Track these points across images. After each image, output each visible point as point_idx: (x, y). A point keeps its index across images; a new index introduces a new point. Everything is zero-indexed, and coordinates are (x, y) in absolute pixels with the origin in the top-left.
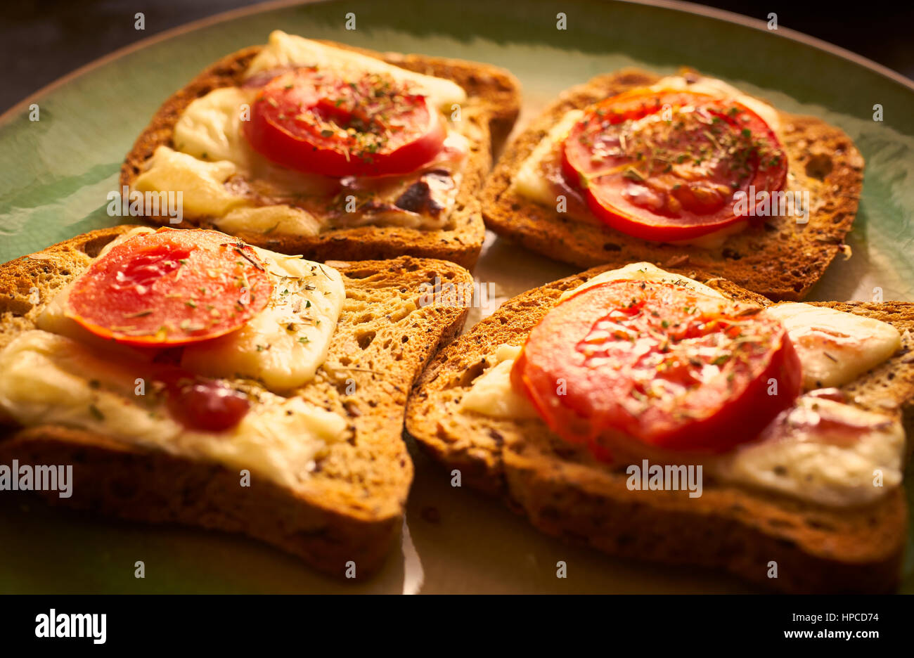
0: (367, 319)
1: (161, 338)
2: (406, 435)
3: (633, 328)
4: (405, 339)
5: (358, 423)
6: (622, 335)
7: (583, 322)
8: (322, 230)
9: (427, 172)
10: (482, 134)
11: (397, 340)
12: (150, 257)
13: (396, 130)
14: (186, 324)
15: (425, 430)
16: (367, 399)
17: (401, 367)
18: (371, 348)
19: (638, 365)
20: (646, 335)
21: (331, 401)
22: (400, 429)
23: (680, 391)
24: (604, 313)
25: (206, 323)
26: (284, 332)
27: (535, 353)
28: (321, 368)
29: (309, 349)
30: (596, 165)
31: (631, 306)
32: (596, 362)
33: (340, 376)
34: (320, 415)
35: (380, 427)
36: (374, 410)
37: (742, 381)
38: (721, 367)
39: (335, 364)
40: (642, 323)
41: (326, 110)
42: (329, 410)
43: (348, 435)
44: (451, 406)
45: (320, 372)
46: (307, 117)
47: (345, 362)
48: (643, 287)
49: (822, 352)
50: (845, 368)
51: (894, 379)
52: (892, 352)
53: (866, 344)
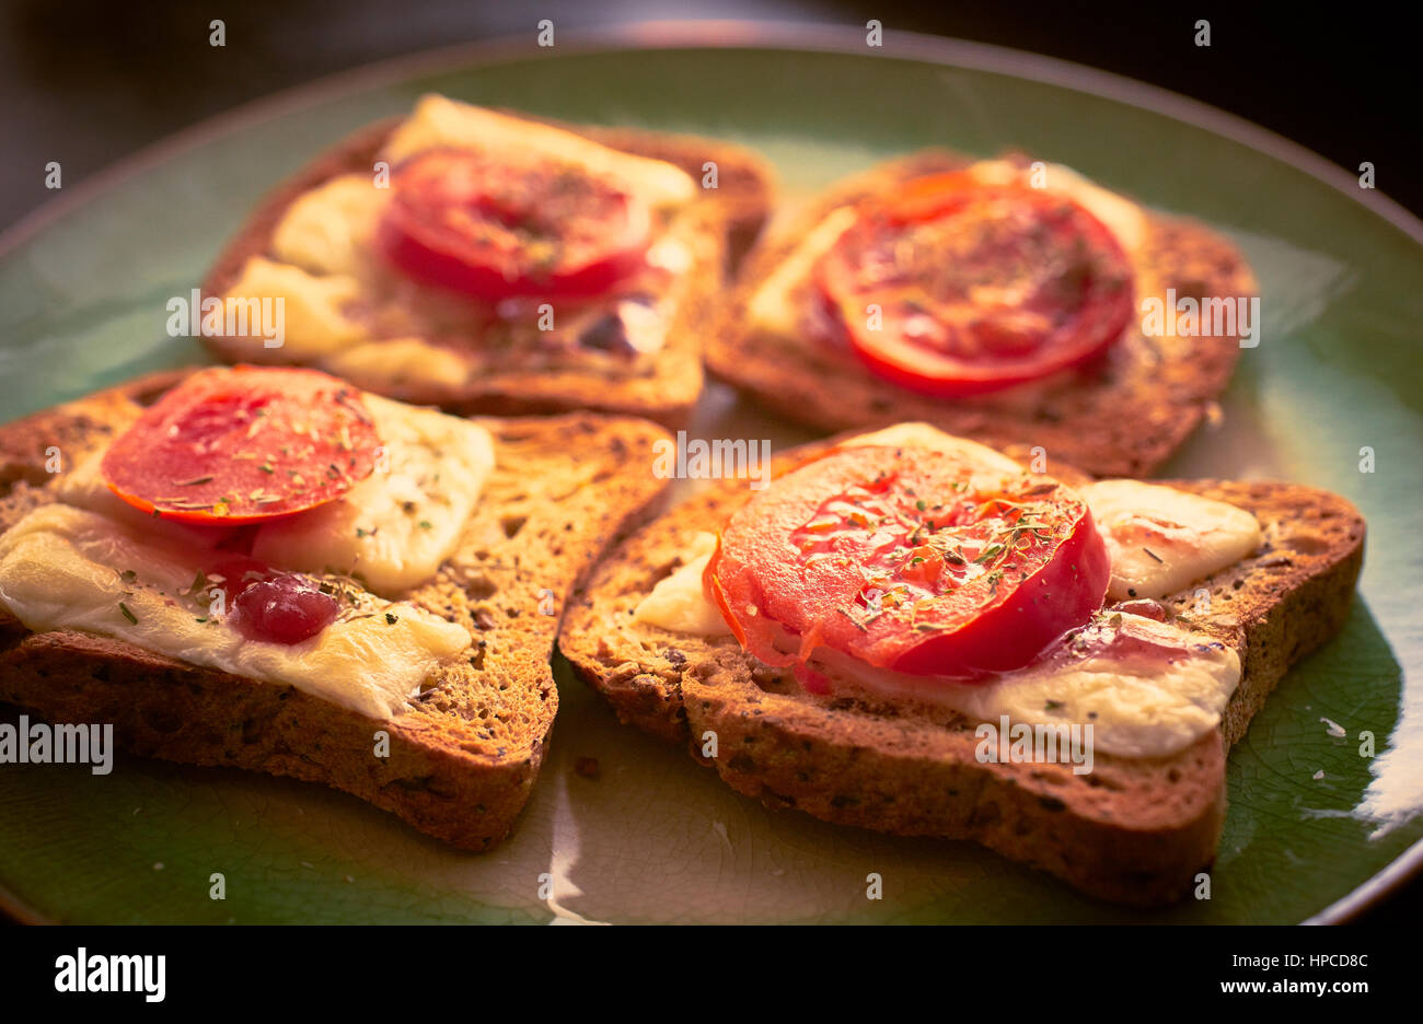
0: (520, 498)
1: (221, 511)
2: (556, 657)
3: (877, 511)
4: (569, 528)
5: (490, 638)
6: (858, 521)
7: (806, 503)
8: (474, 377)
9: (623, 297)
10: (711, 247)
11: (558, 528)
12: (217, 407)
13: (587, 239)
14: (257, 494)
15: (581, 650)
16: (505, 606)
17: (559, 565)
18: (521, 538)
19: (868, 562)
20: (893, 521)
21: (455, 608)
22: (549, 647)
23: (927, 596)
24: (837, 490)
25: (285, 493)
26: (399, 512)
27: (734, 544)
28: (447, 563)
29: (432, 538)
30: (864, 290)
31: (878, 481)
32: (817, 557)
33: (471, 574)
34: (437, 625)
35: (520, 645)
36: (513, 621)
37: (1011, 584)
38: (988, 565)
39: (467, 558)
40: (888, 505)
41: (488, 208)
42: (451, 620)
43: (474, 653)
44: (624, 619)
45: (444, 568)
46: (459, 218)
47: (482, 556)
48: (898, 454)
49: (1141, 548)
50: (1172, 571)
51: (1242, 589)
52: (1244, 552)
53: (1207, 539)
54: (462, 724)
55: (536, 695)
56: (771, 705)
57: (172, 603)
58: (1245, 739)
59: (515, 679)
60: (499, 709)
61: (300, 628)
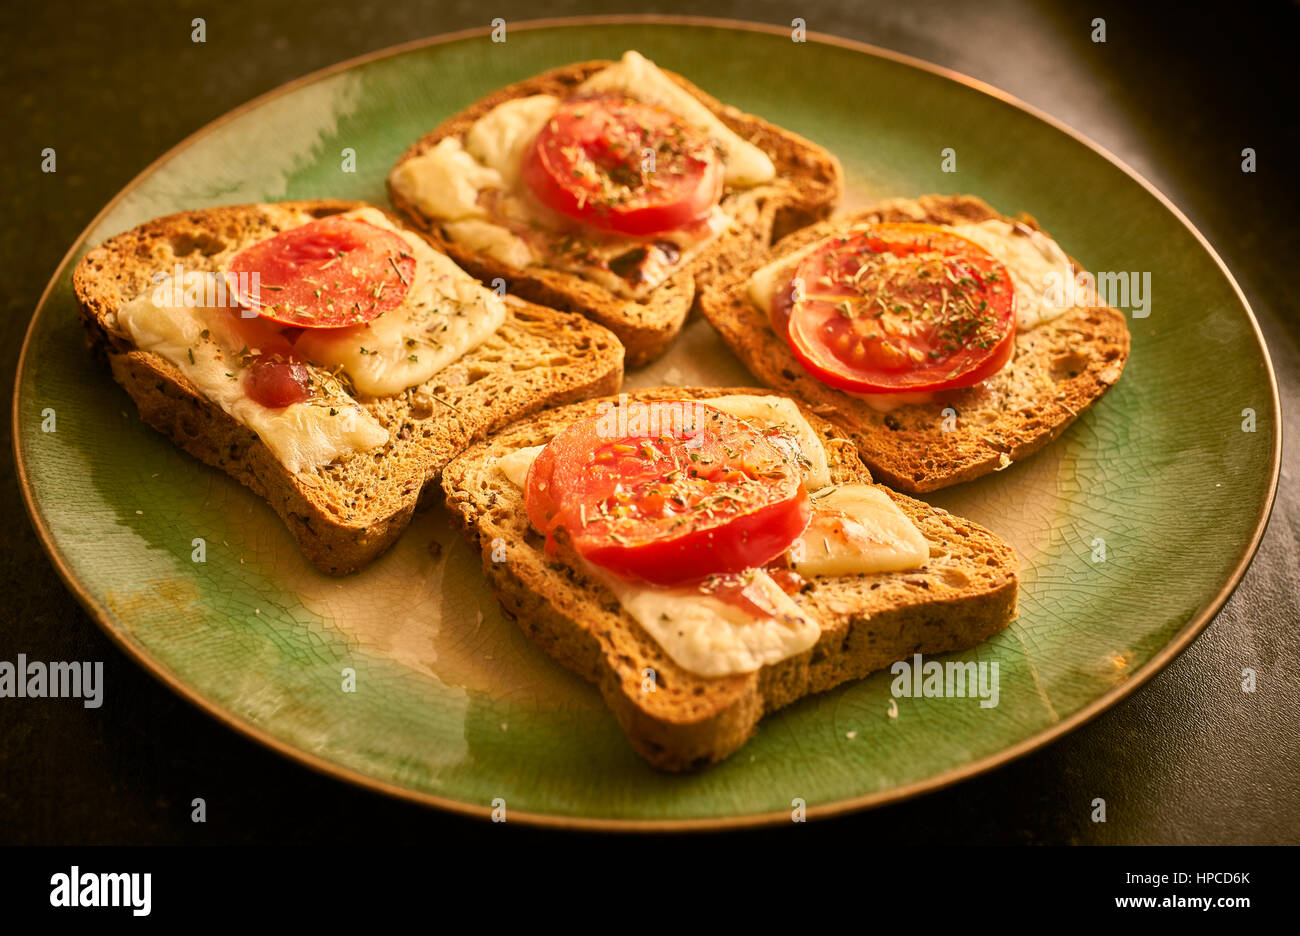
0: (495, 360)
4: (508, 390)
5: (399, 445)
8: (531, 265)
9: (656, 242)
11: (501, 387)
13: (652, 190)
16: (426, 428)
17: (482, 413)
18: (475, 386)
25: (317, 314)
26: (402, 345)
28: (412, 388)
29: (410, 367)
30: (818, 288)
33: (422, 400)
34: (369, 426)
35: (415, 455)
36: (423, 439)
39: (427, 388)
41: (598, 148)
42: (385, 425)
43: (382, 451)
45: (408, 390)
46: (572, 153)
47: (439, 390)
50: (831, 561)
51: (875, 590)
52: (900, 567)
54: (341, 492)
55: (400, 490)
57: (219, 358)
59: (394, 476)
60: (371, 492)
61: (280, 399)
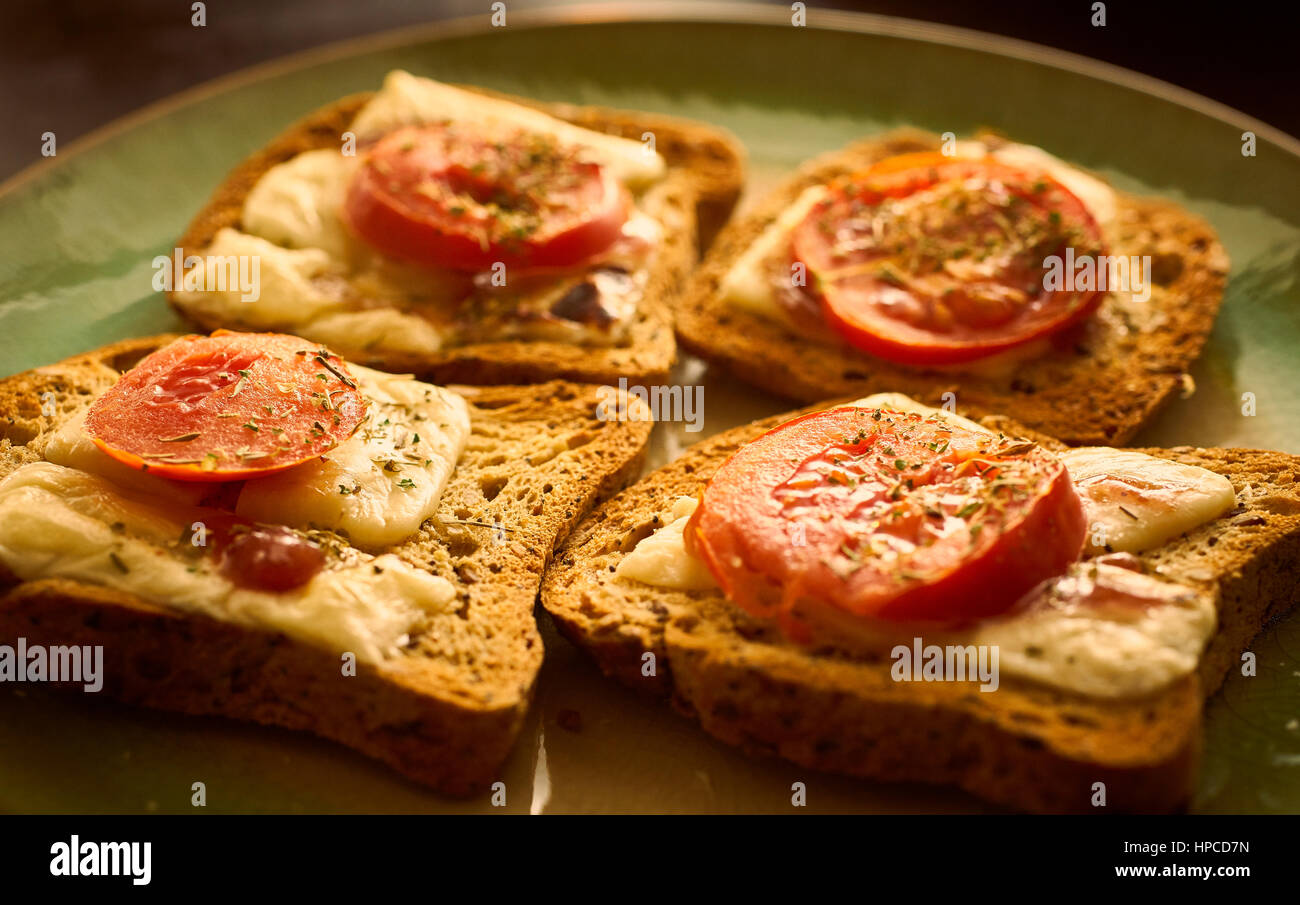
1: (209, 466)
2: (539, 610)
3: (857, 470)
4: (548, 489)
5: (474, 591)
6: (839, 478)
7: (787, 461)
8: (446, 346)
9: (597, 269)
10: (683, 220)
11: (537, 488)
12: (200, 368)
13: (556, 209)
14: (243, 450)
15: (564, 602)
17: (539, 525)
18: (501, 498)
19: (854, 516)
20: (873, 478)
21: (438, 563)
22: (531, 601)
23: (906, 547)
24: (817, 450)
25: (270, 450)
26: (380, 472)
27: (716, 500)
29: (412, 495)
30: (839, 261)
31: (856, 442)
32: (798, 511)
35: (503, 597)
36: (496, 576)
37: (990, 535)
38: (967, 518)
39: (448, 516)
40: (868, 465)
41: (458, 179)
42: (435, 573)
43: (459, 605)
44: (605, 575)
45: (426, 526)
46: (431, 189)
47: (462, 515)
48: (877, 417)
49: (1118, 507)
50: (1147, 528)
51: (1216, 545)
52: (1219, 511)
53: (1181, 498)
54: (450, 670)
55: (521, 644)
56: (754, 653)
58: (1219, 693)
59: (500, 629)
60: (484, 657)
61: (290, 577)
